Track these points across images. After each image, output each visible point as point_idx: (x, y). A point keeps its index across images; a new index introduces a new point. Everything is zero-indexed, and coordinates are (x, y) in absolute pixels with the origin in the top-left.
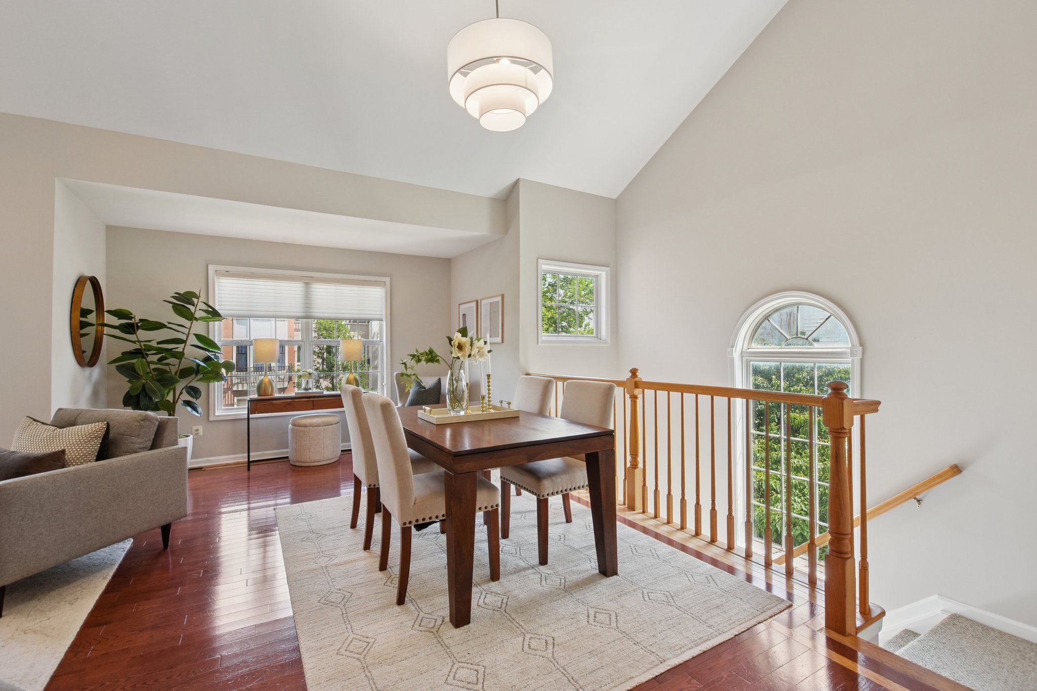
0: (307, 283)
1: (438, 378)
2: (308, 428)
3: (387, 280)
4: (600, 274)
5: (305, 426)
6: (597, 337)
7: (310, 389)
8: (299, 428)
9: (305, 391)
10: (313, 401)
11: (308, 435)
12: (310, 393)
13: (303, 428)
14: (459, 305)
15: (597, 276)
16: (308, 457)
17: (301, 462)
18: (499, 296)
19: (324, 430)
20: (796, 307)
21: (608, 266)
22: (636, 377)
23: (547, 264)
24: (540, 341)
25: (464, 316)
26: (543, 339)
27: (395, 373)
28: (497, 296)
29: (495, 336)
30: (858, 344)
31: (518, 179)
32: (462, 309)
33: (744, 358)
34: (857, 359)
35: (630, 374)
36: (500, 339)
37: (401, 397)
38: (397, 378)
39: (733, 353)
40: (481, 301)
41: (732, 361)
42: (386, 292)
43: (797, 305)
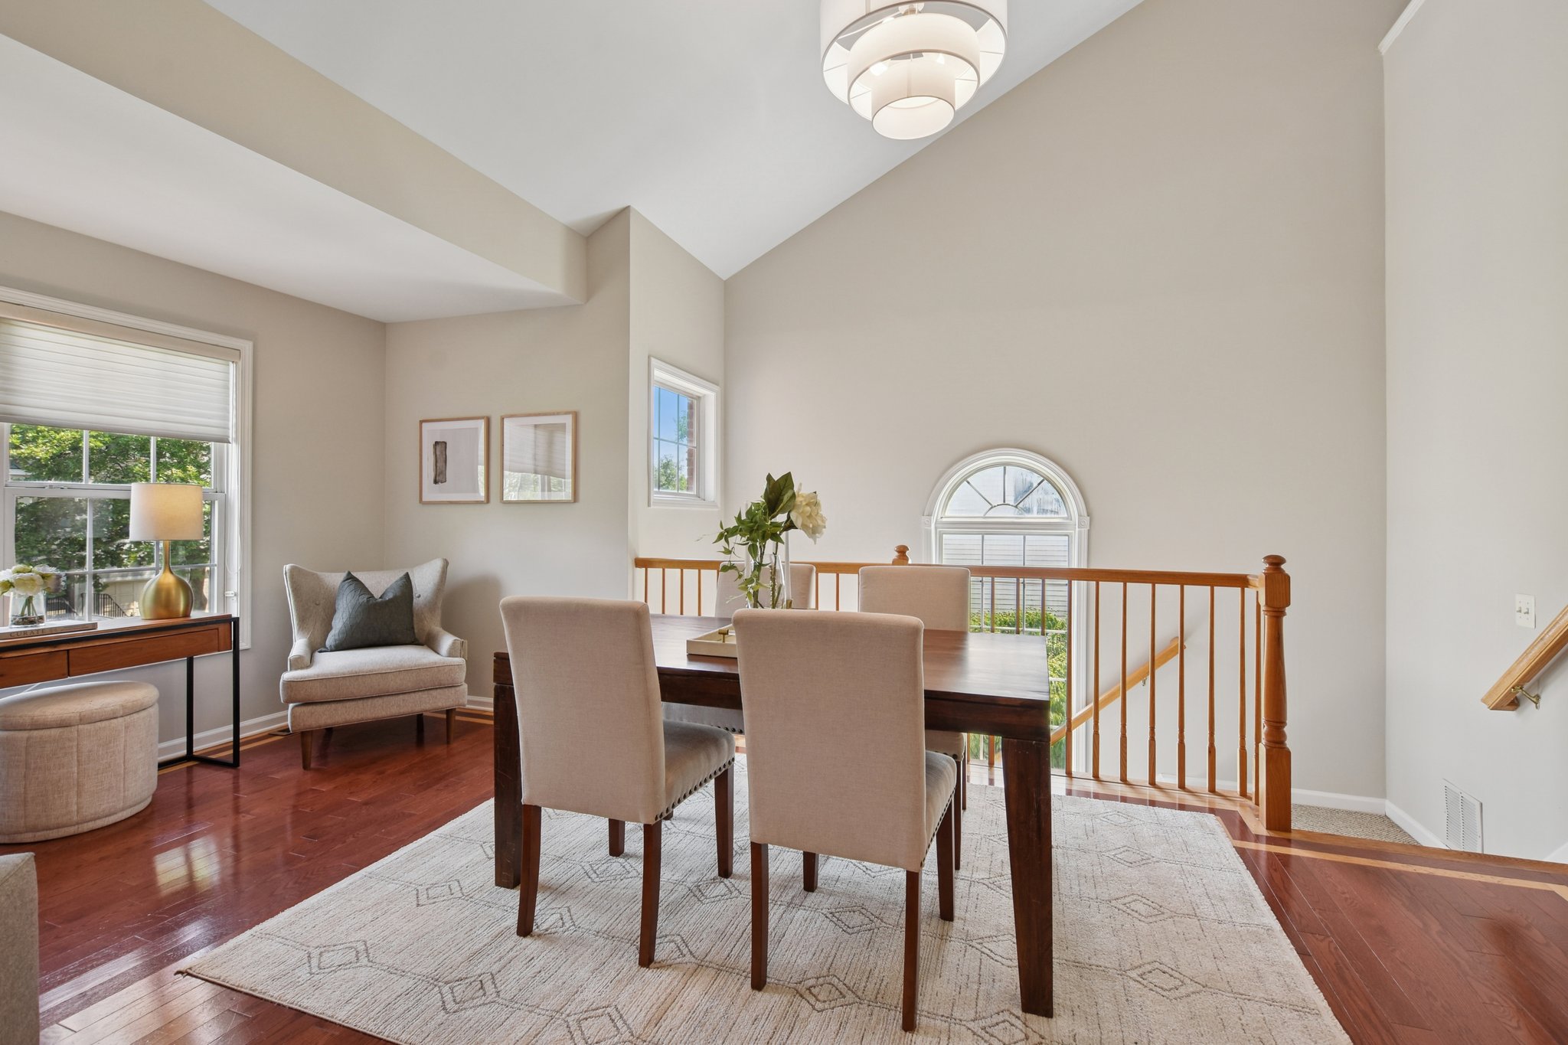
1: (402, 574)
2: (73, 729)
3: (246, 347)
4: (705, 395)
5: (63, 724)
6: (698, 496)
7: (41, 618)
8: (35, 733)
9: (21, 628)
10: (68, 650)
11: (75, 750)
12: (43, 632)
13: (54, 732)
14: (422, 422)
15: (700, 398)
16: (75, 808)
17: (58, 827)
18: (567, 413)
19: (127, 727)
20: (1003, 467)
21: (717, 384)
22: (907, 559)
23: (661, 369)
24: (652, 501)
25: (440, 446)
26: (654, 497)
27: (287, 567)
28: (558, 414)
29: (550, 490)
30: (1086, 514)
31: (629, 207)
32: (432, 433)
33: (938, 530)
34: (1085, 530)
35: (897, 554)
36: (566, 494)
37: (302, 621)
38: (292, 577)
39: (930, 522)
40: (502, 419)
41: (929, 533)
42: (241, 375)
43: (1005, 465)
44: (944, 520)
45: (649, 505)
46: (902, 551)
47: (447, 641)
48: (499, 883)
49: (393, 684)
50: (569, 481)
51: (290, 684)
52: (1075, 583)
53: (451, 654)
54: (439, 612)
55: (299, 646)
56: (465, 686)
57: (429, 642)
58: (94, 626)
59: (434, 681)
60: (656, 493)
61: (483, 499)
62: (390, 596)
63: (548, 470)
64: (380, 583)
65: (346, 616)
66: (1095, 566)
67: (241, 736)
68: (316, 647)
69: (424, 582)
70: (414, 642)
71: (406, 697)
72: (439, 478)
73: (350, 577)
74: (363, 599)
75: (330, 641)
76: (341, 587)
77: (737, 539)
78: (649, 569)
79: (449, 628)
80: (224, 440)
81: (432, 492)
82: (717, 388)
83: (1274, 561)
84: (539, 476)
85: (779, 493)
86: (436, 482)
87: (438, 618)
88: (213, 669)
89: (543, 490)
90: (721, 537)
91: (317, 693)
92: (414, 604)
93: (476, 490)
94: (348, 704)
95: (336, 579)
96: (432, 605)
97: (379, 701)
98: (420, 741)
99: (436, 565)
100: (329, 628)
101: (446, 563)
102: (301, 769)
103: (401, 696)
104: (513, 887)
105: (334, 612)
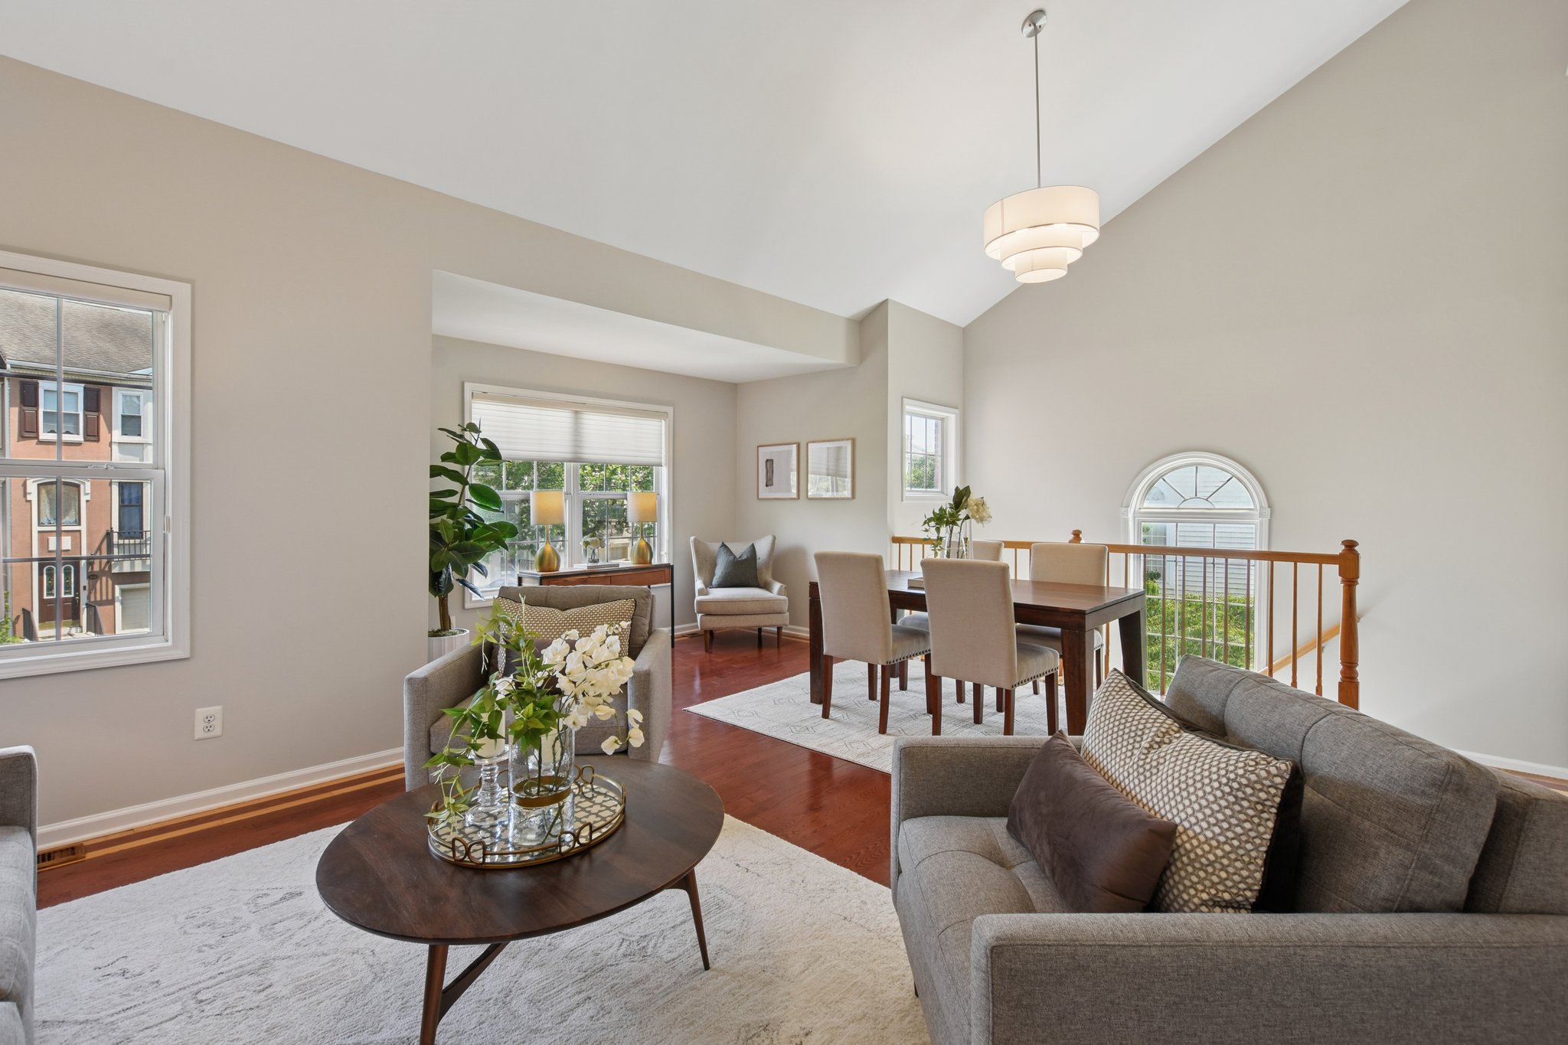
0: (576, 412)
1: (750, 543)
3: (670, 410)
4: (947, 417)
6: (942, 492)
12: (601, 566)
14: (758, 447)
15: (943, 419)
18: (848, 439)
20: (1195, 467)
21: (957, 408)
22: (1080, 539)
23: (910, 405)
24: (904, 497)
25: (769, 462)
26: (906, 494)
27: (692, 538)
28: (842, 440)
29: (837, 491)
30: (1267, 506)
31: (887, 300)
32: (765, 453)
33: (1136, 519)
34: (1266, 520)
35: (1073, 536)
36: (847, 494)
37: (699, 569)
38: (695, 544)
39: (1127, 513)
40: (807, 444)
41: (1126, 521)
42: (668, 427)
43: (1197, 465)
44: (1142, 510)
45: (902, 500)
46: (1077, 535)
47: (777, 586)
48: (812, 701)
49: (750, 607)
50: (848, 480)
51: (699, 602)
52: (1252, 562)
53: (779, 594)
54: (770, 569)
55: (699, 584)
56: (788, 614)
57: (766, 586)
58: (618, 565)
59: (770, 609)
60: (908, 491)
61: (795, 496)
62: (745, 557)
63: (835, 473)
64: (739, 549)
65: (723, 567)
66: (1274, 549)
67: (675, 634)
68: (708, 584)
69: (762, 549)
70: (758, 586)
71: (756, 616)
72: (769, 483)
73: (724, 545)
74: (731, 558)
75: (715, 581)
76: (719, 551)
77: (932, 523)
78: (902, 544)
79: (777, 578)
80: (660, 465)
81: (765, 492)
82: (957, 411)
83: (1348, 544)
84: (830, 477)
85: (961, 497)
86: (767, 486)
87: (770, 572)
88: (660, 593)
89: (833, 491)
90: (925, 523)
91: (713, 609)
92: (758, 565)
93: (789, 491)
94: (727, 617)
95: (715, 546)
96: (766, 564)
97: (742, 618)
98: (760, 645)
99: (769, 539)
100: (713, 575)
101: (774, 538)
102: (704, 652)
103: (753, 616)
104: (820, 703)
105: (716, 565)
